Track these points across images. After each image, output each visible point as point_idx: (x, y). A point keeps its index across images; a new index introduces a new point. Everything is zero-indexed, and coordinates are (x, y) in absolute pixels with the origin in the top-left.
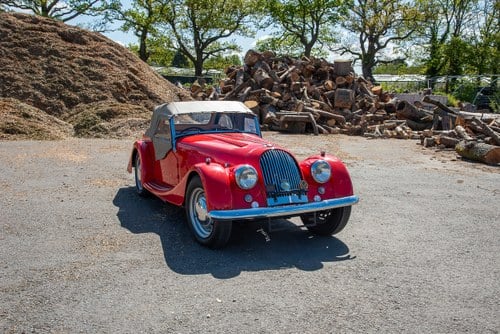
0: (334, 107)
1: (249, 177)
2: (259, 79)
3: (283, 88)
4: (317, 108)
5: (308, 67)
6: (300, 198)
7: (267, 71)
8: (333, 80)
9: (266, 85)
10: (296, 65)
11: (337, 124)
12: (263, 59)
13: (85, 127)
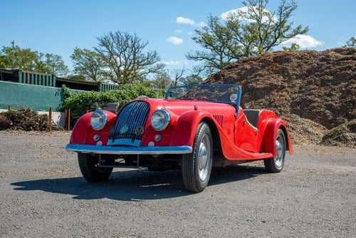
6: (133, 142)
13: (331, 137)
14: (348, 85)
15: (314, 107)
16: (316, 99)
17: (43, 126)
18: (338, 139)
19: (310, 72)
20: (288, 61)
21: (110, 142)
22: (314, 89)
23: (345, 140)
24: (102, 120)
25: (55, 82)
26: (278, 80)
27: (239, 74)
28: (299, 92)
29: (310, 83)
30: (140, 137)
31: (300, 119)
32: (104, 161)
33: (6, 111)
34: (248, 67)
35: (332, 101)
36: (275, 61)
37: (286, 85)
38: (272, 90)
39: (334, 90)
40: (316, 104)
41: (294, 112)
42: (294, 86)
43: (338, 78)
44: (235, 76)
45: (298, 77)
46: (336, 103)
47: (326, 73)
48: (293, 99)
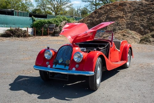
6: (65, 67)
13: (144, 40)
14: (150, 16)
15: (136, 26)
16: (137, 22)
17: (24, 35)
18: (147, 41)
19: (134, 10)
20: (125, 5)
21: (54, 66)
22: (136, 18)
23: (150, 42)
24: (50, 55)
25: (29, 15)
26: (121, 14)
27: (104, 11)
28: (130, 19)
29: (134, 15)
30: (69, 65)
31: (130, 31)
32: (52, 75)
33: (9, 28)
34: (108, 8)
35: (143, 23)
36: (120, 6)
37: (124, 16)
38: (118, 18)
39: (144, 18)
40: (136, 24)
41: (127, 28)
42: (128, 16)
43: (146, 13)
44: (103, 12)
45: (129, 12)
46: (145, 24)
47: (141, 11)
48: (127, 22)
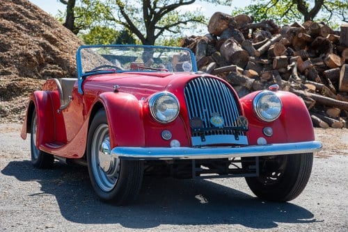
0: (337, 91)
1: (169, 110)
2: (228, 52)
3: (262, 65)
4: (311, 91)
5: (300, 35)
6: (236, 138)
7: (240, 42)
8: (339, 53)
9: (238, 61)
10: (283, 32)
11: (342, 115)
12: (235, 26)
21: (196, 140)
